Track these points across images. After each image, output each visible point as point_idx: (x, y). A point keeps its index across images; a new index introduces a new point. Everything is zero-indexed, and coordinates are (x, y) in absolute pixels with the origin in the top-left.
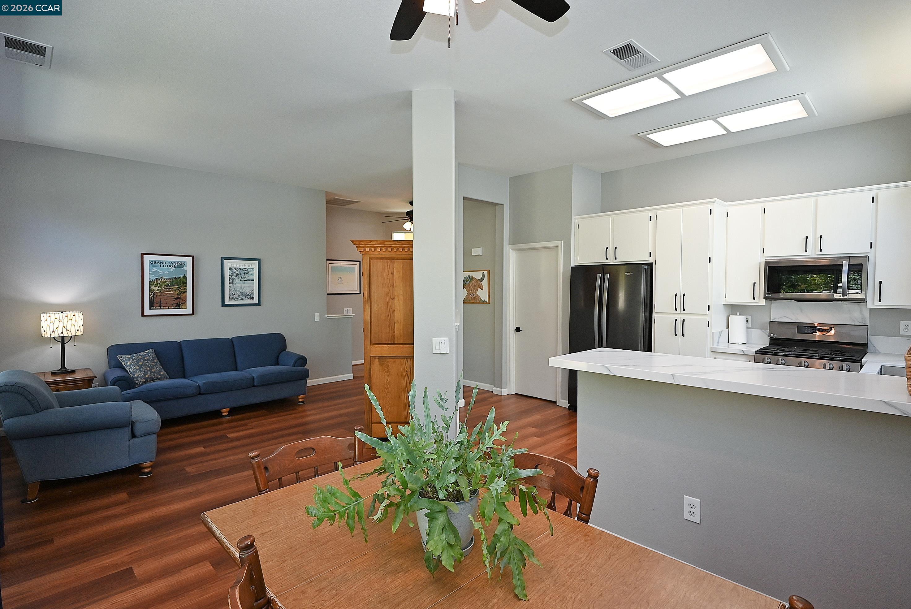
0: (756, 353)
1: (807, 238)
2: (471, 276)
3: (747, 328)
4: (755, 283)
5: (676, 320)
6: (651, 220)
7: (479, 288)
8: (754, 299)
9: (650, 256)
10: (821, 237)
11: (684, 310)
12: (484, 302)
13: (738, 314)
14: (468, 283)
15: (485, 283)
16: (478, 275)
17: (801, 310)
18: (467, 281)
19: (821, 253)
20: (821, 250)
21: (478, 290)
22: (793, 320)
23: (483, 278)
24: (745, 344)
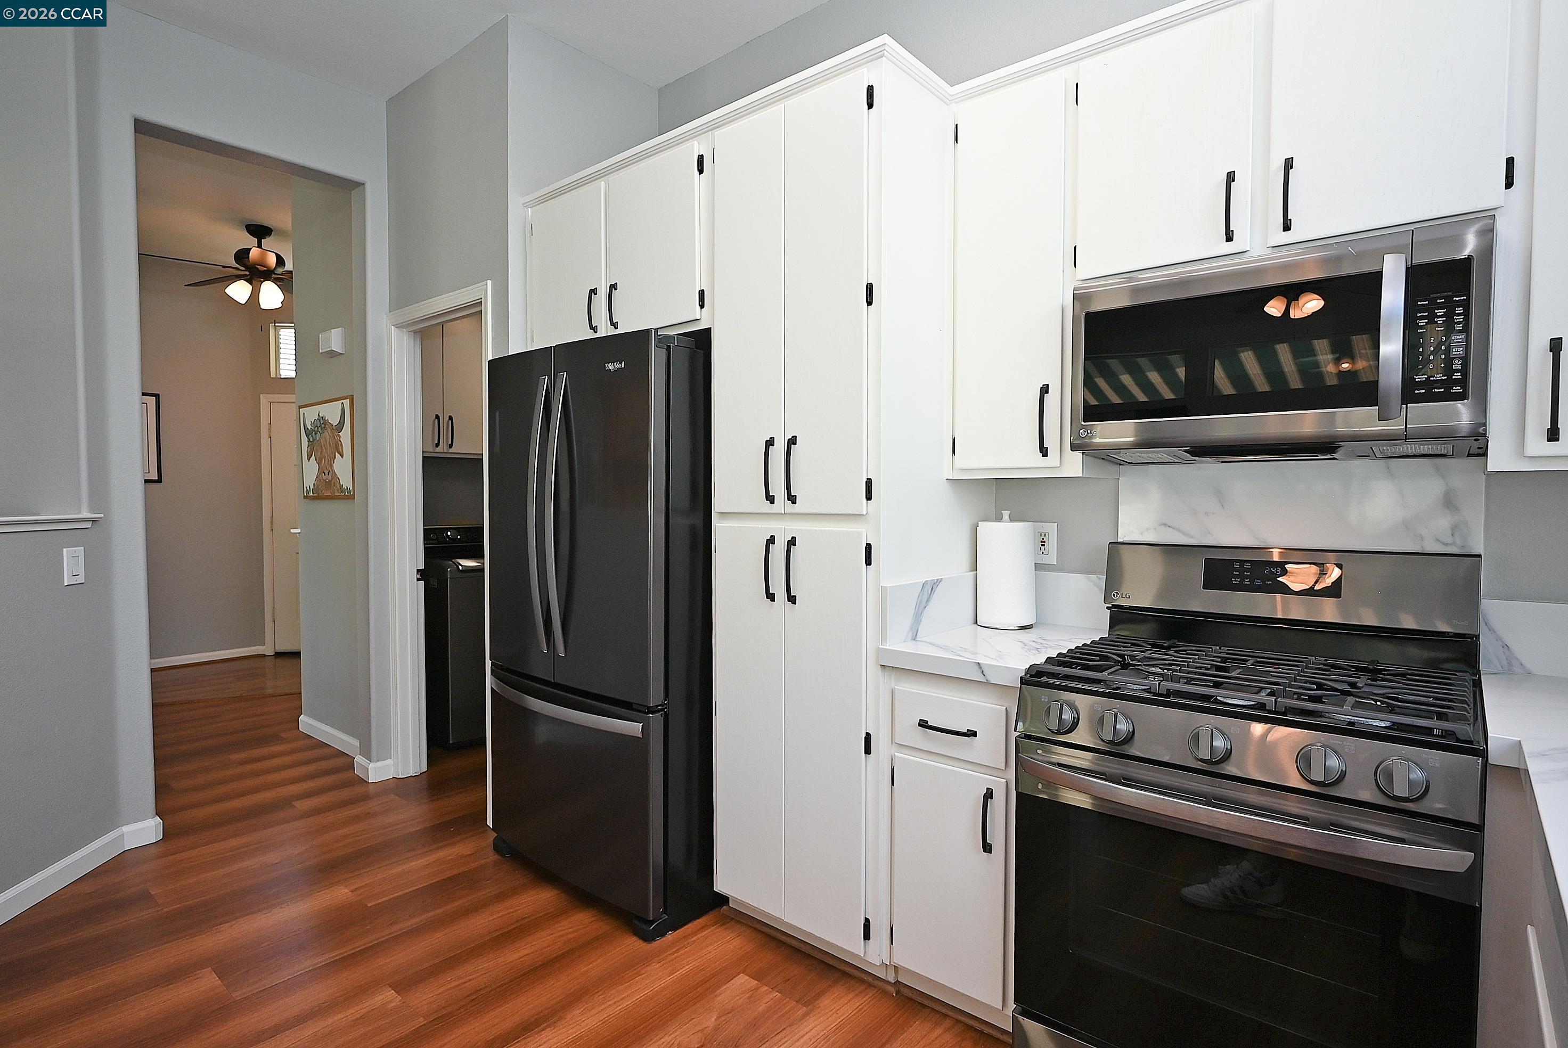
0: (1023, 681)
1: (1231, 177)
2: (322, 417)
3: (1038, 567)
4: (1045, 390)
5: (771, 541)
6: (701, 171)
7: (337, 454)
8: (1044, 452)
9: (702, 306)
10: (1289, 164)
11: (792, 499)
12: (346, 494)
13: (1006, 514)
14: (318, 439)
15: (345, 436)
16: (331, 413)
17: (1220, 496)
18: (316, 434)
19: (1287, 237)
20: (1287, 227)
21: (335, 458)
22: (1192, 537)
23: (342, 421)
24: (1030, 627)
